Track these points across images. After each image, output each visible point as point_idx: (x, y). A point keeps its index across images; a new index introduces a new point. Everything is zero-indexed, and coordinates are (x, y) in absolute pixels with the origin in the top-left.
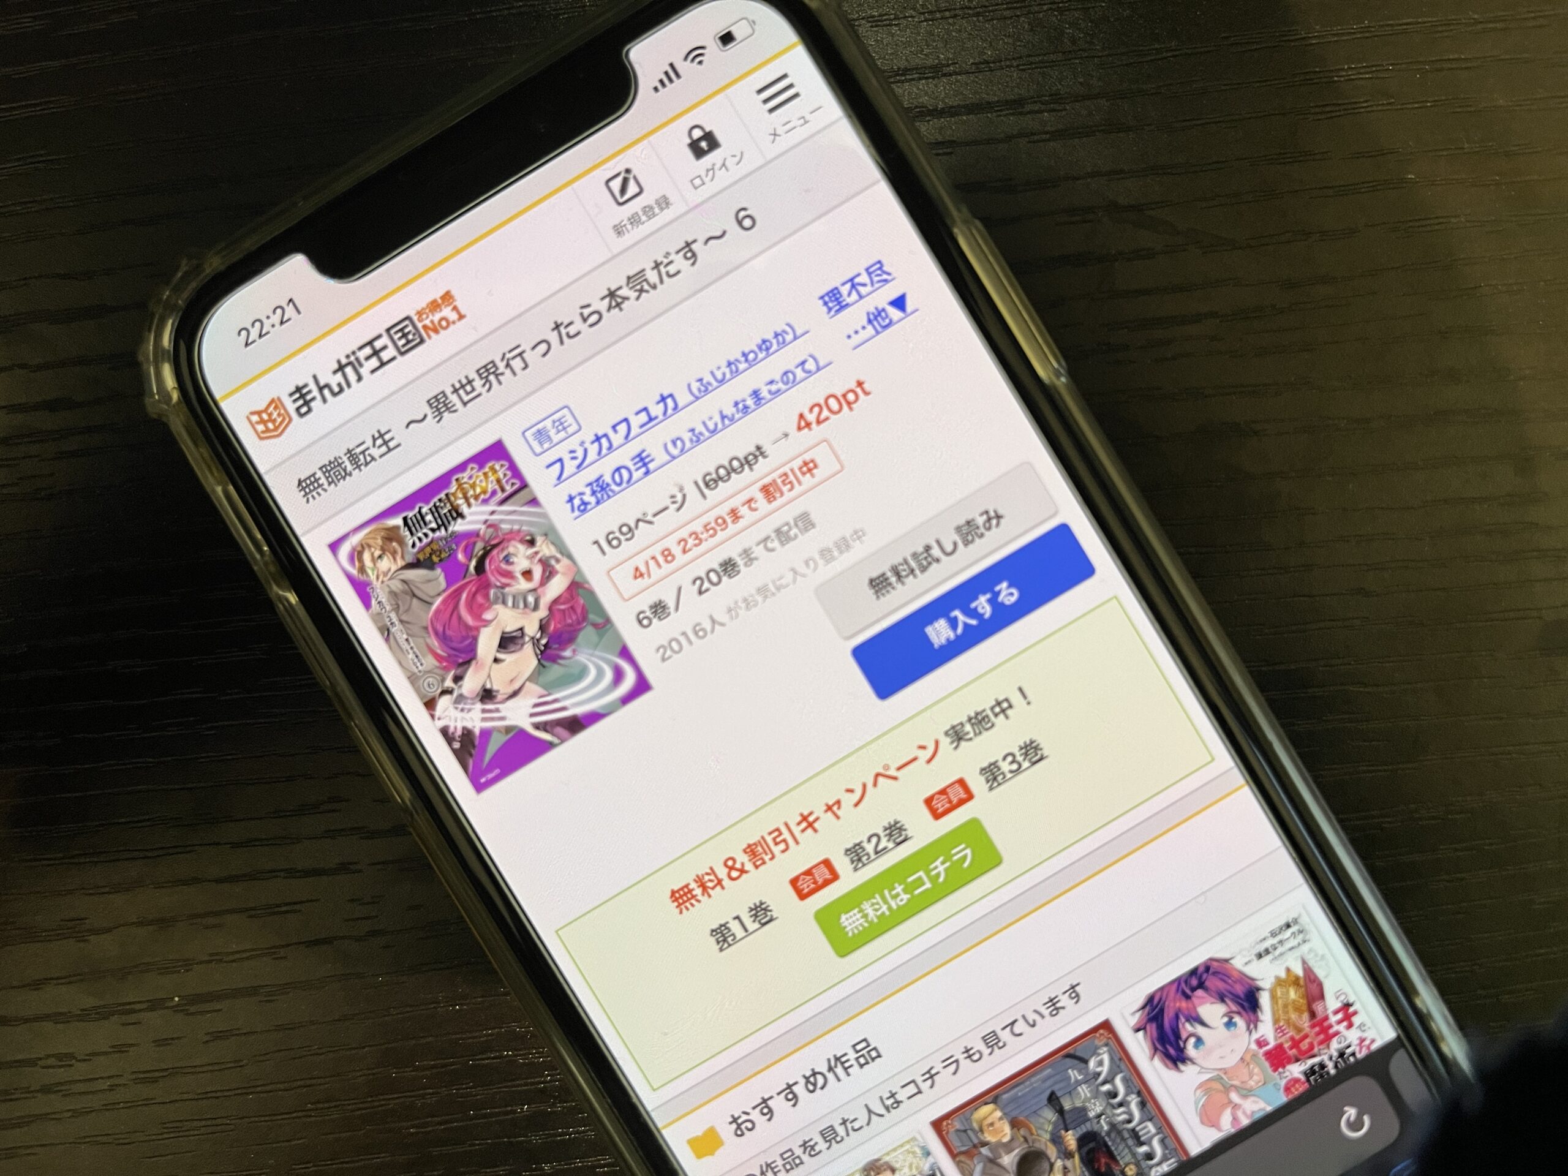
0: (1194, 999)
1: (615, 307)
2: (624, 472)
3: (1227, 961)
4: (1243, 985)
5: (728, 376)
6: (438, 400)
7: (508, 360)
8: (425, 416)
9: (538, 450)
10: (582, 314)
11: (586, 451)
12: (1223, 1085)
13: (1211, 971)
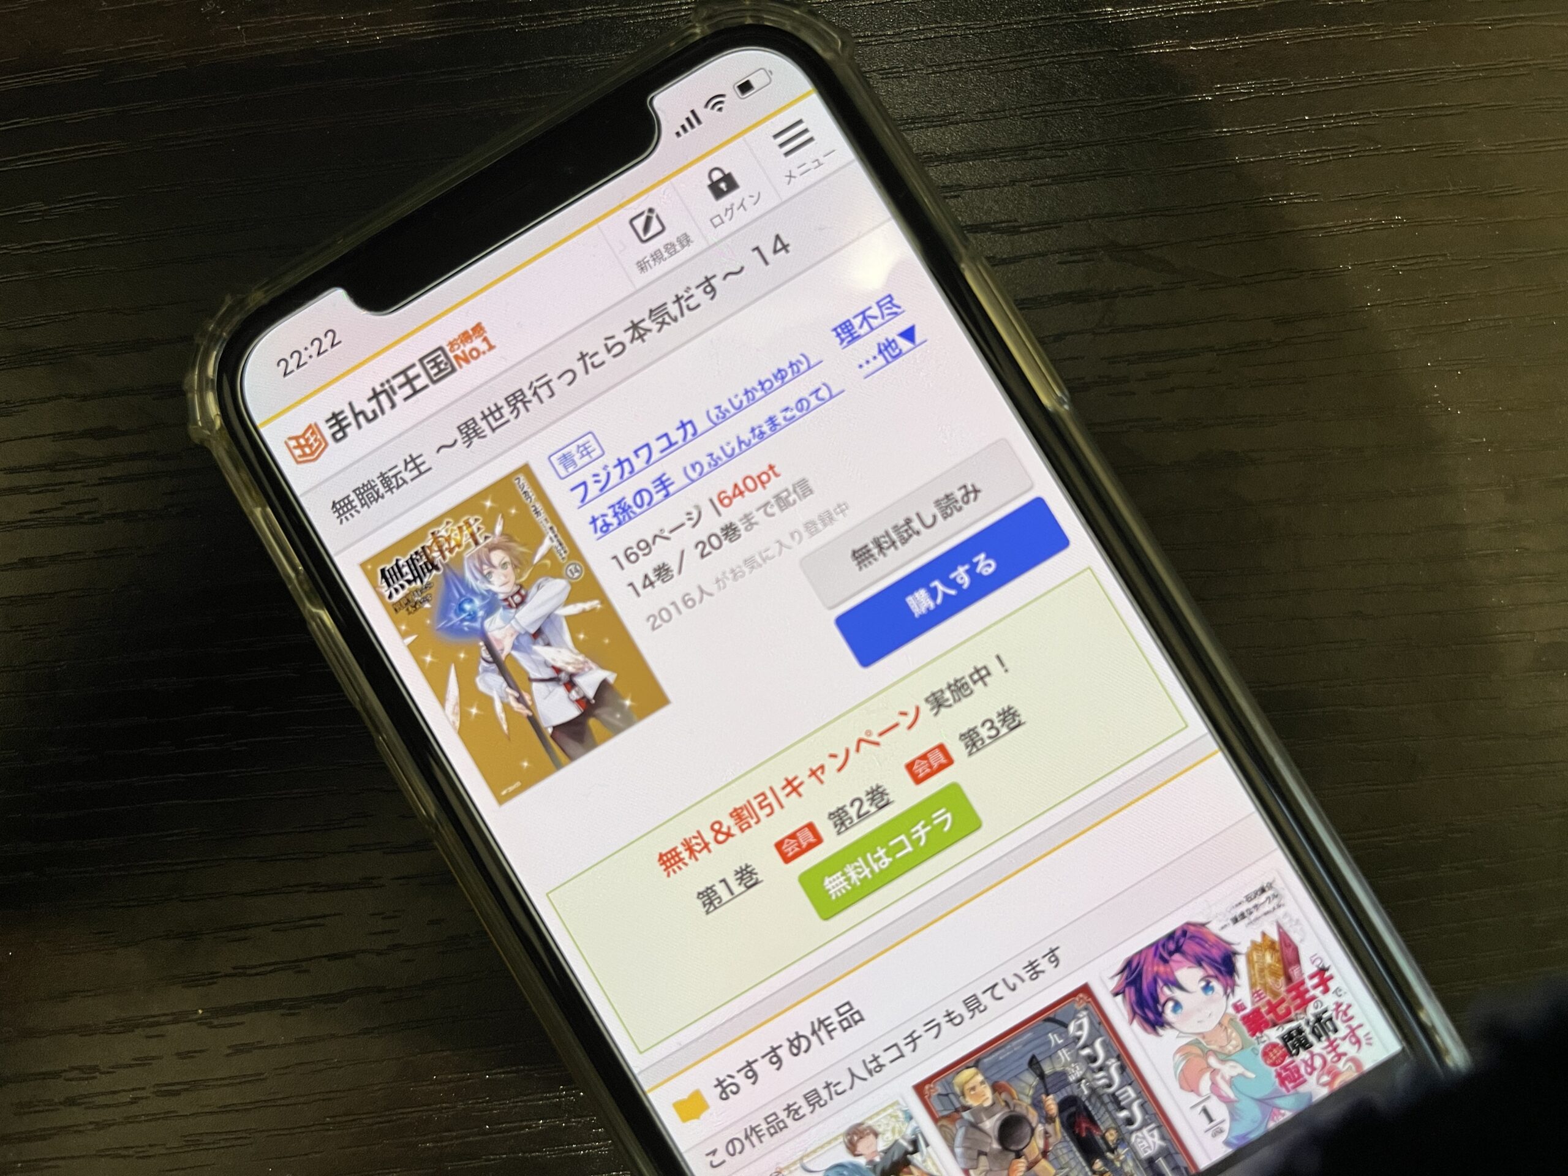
0: (1172, 963)
1: (637, 339)
2: (645, 495)
3: (1203, 925)
4: (1219, 949)
5: (745, 403)
6: (467, 426)
7: (535, 388)
8: (456, 442)
9: (563, 473)
10: (606, 345)
11: (609, 474)
12: (1202, 1051)
13: (1188, 935)
